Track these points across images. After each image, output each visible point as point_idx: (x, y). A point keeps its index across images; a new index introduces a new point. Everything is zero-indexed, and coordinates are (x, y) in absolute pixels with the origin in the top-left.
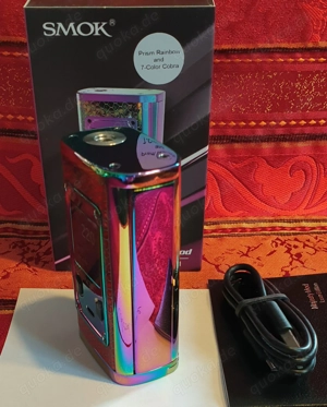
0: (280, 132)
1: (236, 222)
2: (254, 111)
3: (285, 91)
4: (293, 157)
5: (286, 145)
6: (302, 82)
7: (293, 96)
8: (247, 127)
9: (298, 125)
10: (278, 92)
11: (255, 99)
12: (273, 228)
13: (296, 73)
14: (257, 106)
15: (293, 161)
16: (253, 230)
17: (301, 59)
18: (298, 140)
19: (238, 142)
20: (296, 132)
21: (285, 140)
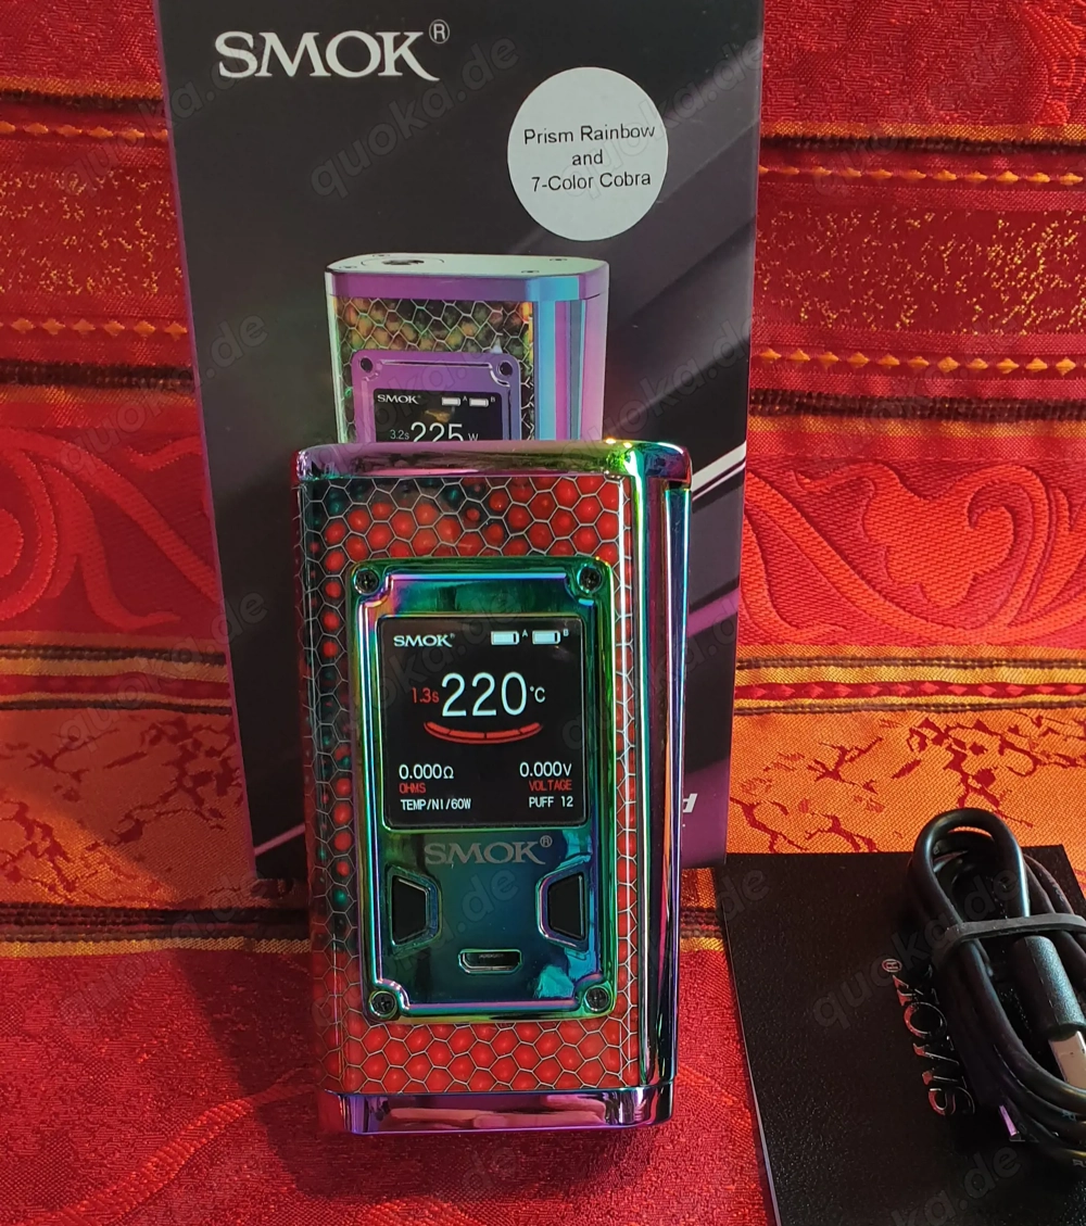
0: (939, 388)
1: (808, 662)
2: (864, 324)
3: (958, 269)
4: (979, 467)
5: (959, 430)
6: (1008, 244)
7: (979, 286)
8: (843, 367)
9: (993, 372)
10: (935, 269)
11: (868, 286)
12: (916, 688)
13: (990, 217)
14: (872, 309)
15: (976, 482)
16: (858, 690)
17: (1010, 177)
18: (992, 418)
19: (815, 411)
20: (989, 394)
21: (954, 415)
